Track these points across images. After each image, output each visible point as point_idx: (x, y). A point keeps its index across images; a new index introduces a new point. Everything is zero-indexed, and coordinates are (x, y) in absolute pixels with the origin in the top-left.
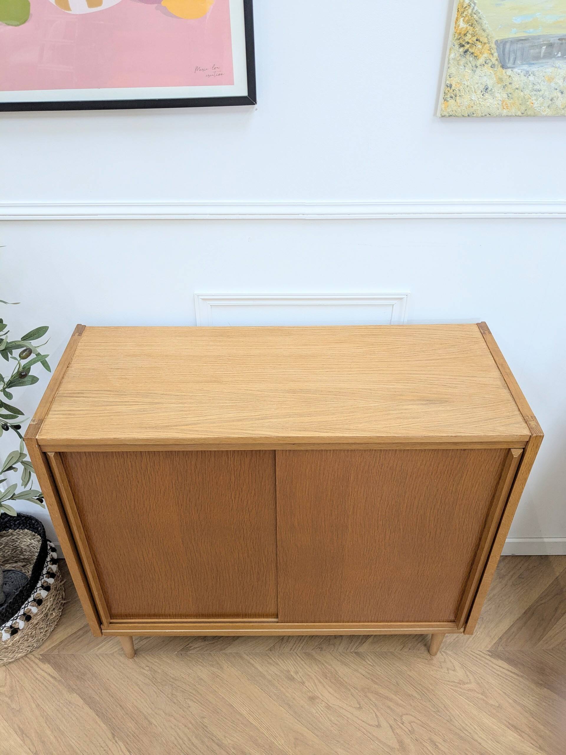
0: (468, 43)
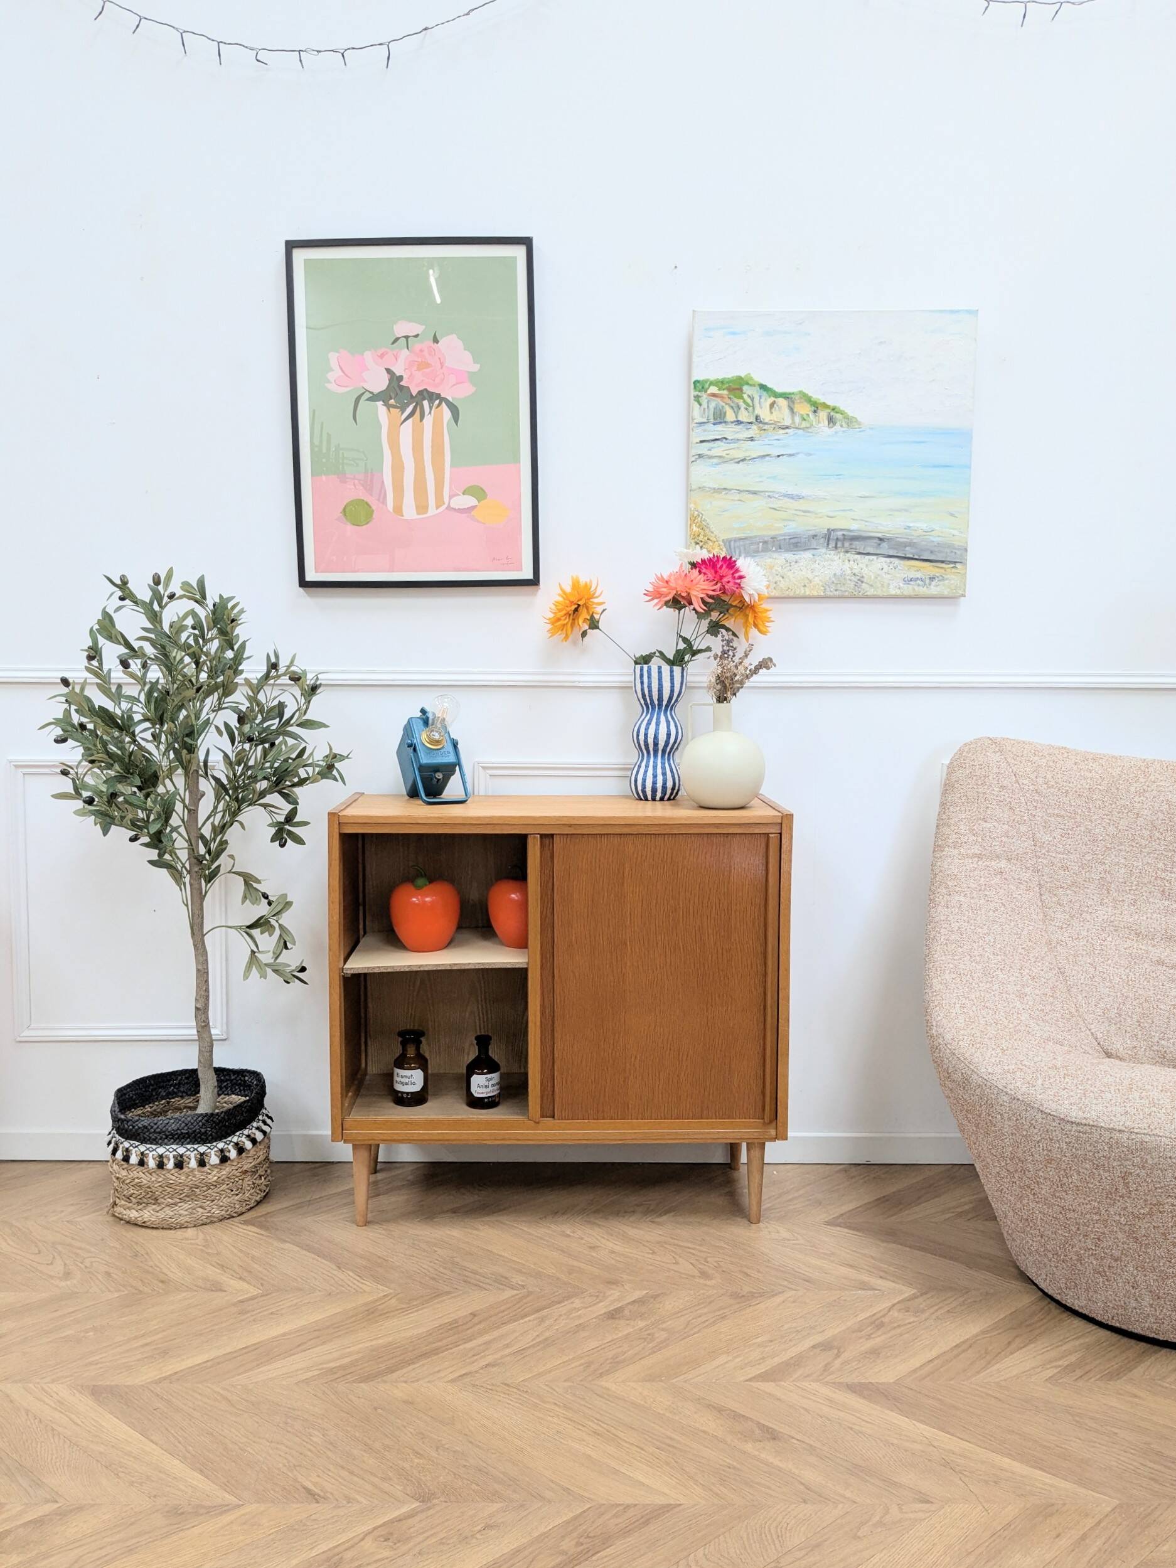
0: (702, 542)
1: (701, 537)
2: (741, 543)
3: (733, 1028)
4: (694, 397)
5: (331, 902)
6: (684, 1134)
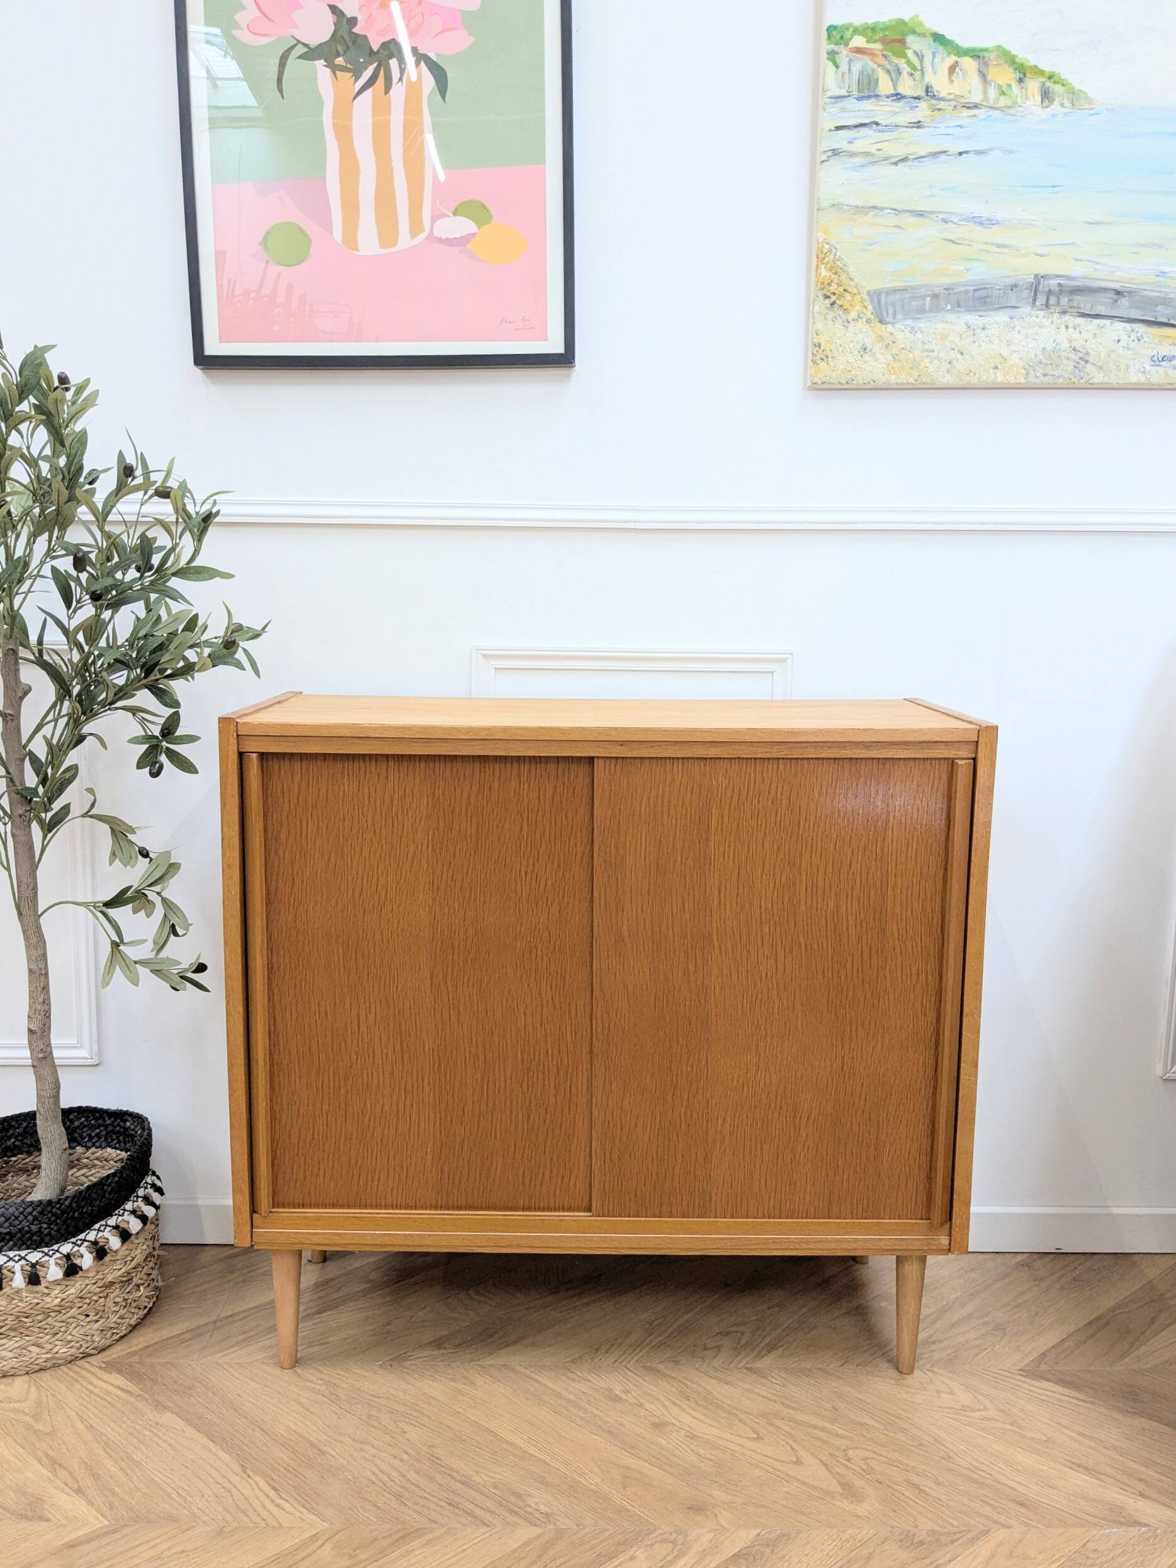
0: (834, 294)
1: (834, 287)
2: (897, 297)
3: (884, 1075)
4: (828, 53)
5: (226, 867)
6: (801, 1241)
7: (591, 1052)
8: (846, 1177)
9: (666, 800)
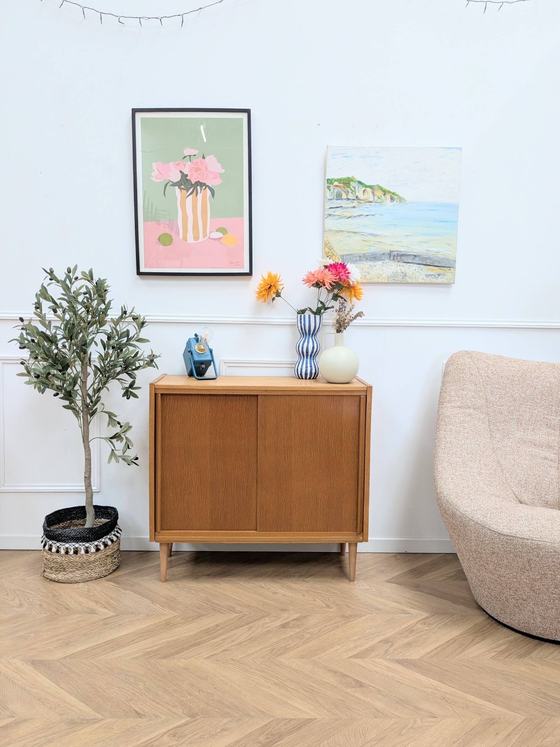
0: (330, 256)
1: (330, 254)
2: (349, 257)
3: (343, 488)
4: (327, 187)
5: (150, 427)
6: (319, 539)
7: (257, 482)
8: (332, 519)
9: (279, 407)
